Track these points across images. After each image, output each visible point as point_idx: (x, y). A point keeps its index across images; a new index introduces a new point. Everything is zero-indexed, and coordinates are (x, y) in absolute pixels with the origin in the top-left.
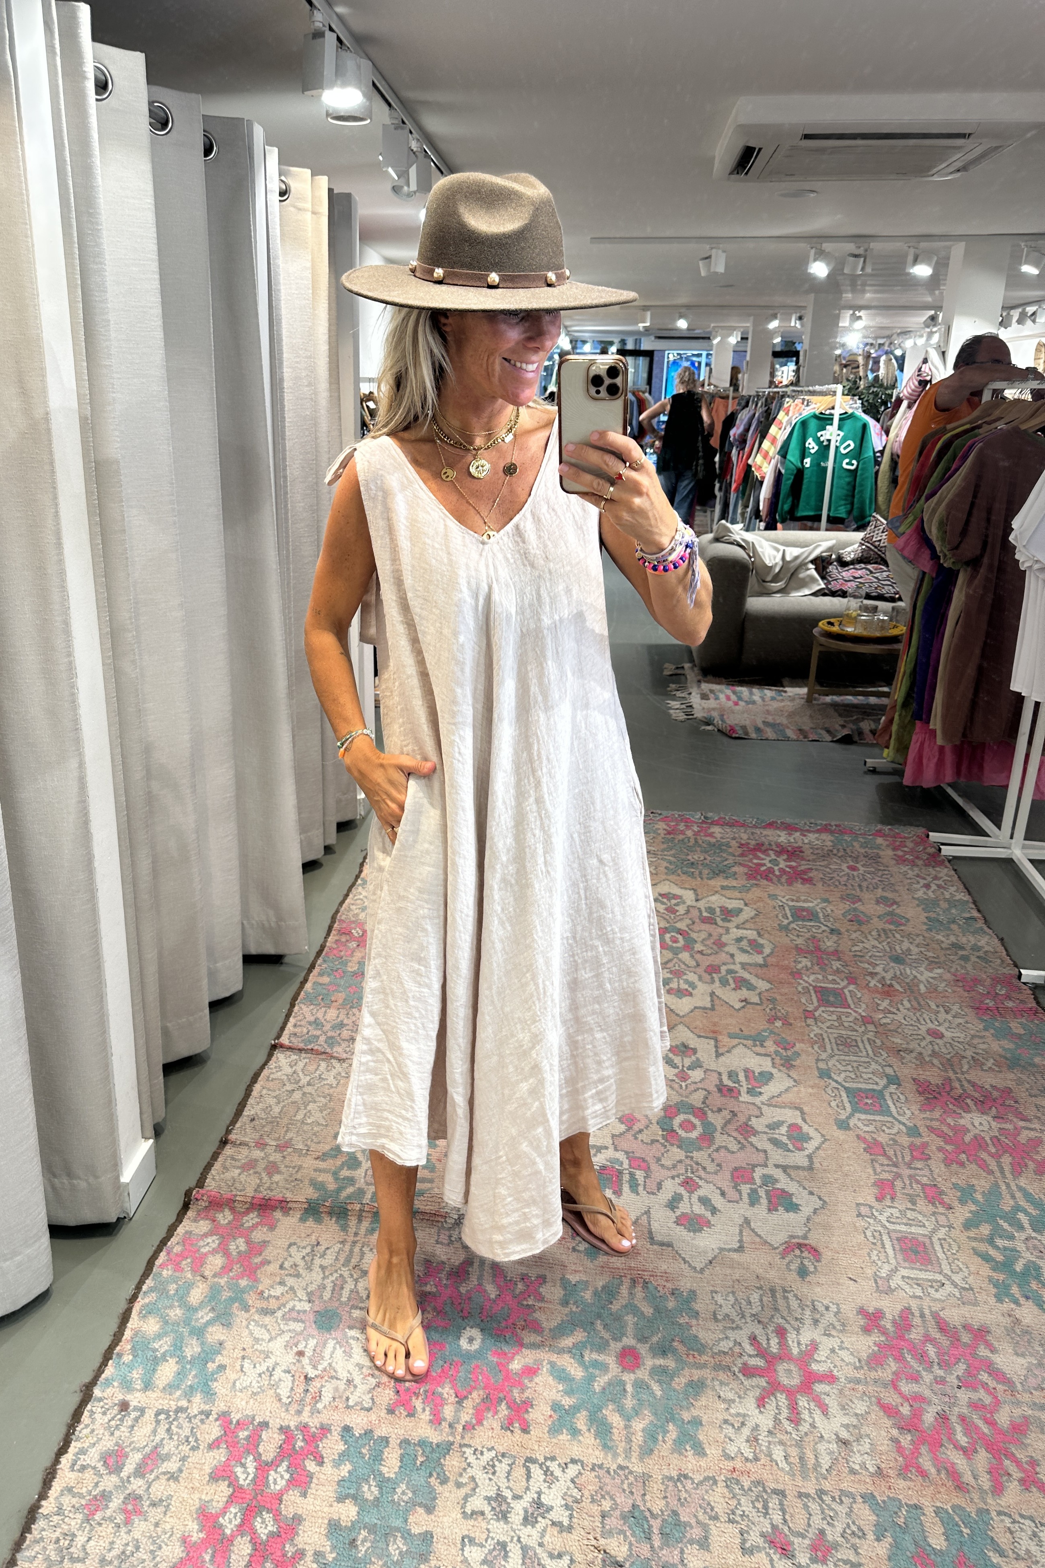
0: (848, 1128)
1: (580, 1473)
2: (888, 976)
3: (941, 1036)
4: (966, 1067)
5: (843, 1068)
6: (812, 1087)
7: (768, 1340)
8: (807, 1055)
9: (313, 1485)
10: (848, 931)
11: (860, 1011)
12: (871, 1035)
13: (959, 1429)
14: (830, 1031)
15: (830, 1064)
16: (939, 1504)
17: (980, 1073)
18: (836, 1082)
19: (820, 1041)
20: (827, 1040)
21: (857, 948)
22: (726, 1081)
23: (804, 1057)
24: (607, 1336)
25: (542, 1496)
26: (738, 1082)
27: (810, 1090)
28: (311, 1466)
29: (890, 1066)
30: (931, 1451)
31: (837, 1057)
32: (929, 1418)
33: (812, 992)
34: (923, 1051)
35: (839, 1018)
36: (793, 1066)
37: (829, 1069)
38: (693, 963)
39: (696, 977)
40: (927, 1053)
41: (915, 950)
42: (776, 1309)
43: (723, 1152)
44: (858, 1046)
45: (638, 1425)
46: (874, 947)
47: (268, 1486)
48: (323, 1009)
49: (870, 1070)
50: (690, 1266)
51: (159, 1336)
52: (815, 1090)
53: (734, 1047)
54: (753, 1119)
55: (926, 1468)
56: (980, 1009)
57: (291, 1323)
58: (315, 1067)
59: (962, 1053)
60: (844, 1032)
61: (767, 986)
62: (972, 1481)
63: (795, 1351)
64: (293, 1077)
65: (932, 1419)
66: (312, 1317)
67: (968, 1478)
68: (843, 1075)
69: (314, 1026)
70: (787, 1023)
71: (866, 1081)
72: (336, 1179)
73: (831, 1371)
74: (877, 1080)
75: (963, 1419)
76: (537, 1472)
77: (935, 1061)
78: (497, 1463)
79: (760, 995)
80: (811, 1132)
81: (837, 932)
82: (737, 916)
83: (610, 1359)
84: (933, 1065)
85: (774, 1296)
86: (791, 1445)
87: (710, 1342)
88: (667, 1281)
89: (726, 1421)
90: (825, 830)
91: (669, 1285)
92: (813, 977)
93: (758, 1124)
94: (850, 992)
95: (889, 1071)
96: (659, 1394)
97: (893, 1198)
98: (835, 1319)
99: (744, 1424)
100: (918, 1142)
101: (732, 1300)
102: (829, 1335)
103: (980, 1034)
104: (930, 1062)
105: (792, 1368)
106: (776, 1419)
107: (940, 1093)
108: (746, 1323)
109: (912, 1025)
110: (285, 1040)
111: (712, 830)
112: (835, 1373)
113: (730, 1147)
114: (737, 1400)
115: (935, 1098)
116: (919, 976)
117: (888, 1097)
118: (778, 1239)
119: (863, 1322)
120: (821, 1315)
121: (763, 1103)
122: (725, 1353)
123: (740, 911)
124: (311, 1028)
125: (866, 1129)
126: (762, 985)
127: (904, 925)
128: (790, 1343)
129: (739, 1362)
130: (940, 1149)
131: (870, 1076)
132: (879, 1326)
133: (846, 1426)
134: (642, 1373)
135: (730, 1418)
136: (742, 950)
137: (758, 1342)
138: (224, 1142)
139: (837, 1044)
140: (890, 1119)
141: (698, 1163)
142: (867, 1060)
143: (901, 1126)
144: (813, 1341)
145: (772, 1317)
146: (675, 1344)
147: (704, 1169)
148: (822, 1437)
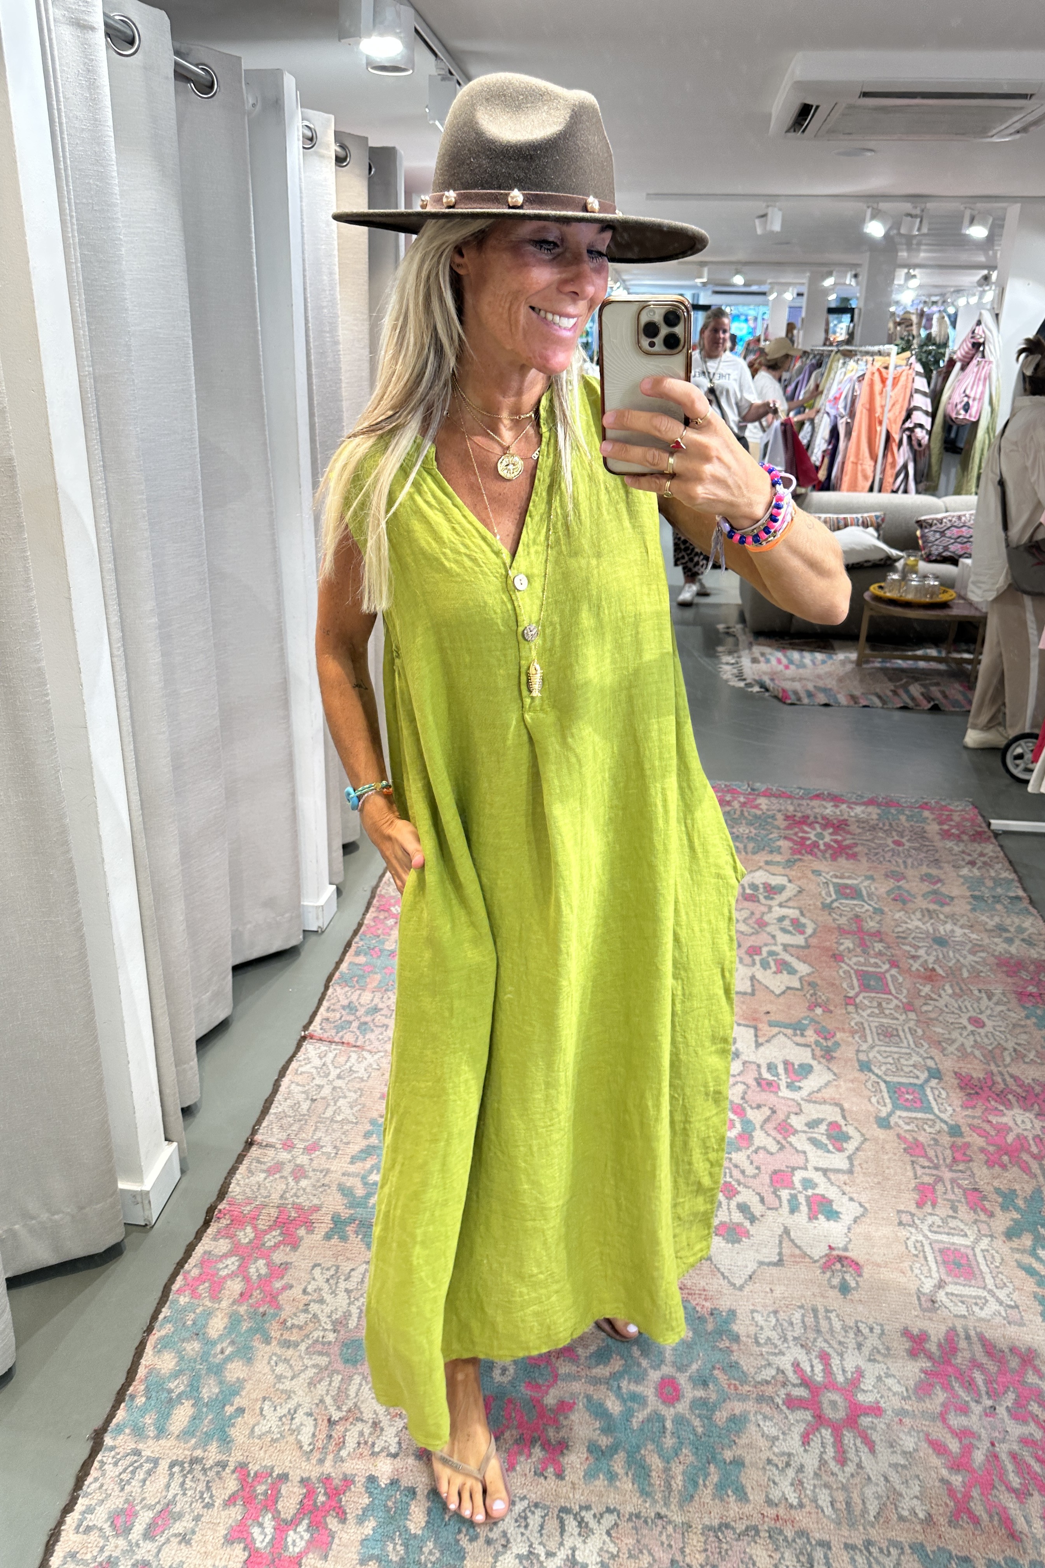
0: (888, 1126)
1: (616, 1525)
2: (932, 959)
3: (983, 1025)
4: (1008, 1060)
5: (883, 1060)
6: (852, 1081)
7: (812, 1366)
8: (847, 1046)
9: (334, 1546)
10: (890, 910)
11: (901, 997)
12: (912, 1024)
13: (1010, 1467)
14: (871, 1019)
15: (871, 1055)
16: (991, 1556)
17: (1024, 1066)
18: (877, 1075)
19: (860, 1031)
20: (867, 1028)
21: (899, 929)
22: (766, 1075)
23: (843, 1047)
24: (644, 1363)
25: (577, 1553)
26: (777, 1075)
27: (851, 1085)
28: (332, 1523)
29: (932, 1058)
30: (982, 1494)
31: (877, 1048)
32: (979, 1457)
33: (854, 976)
34: (965, 1041)
35: (880, 1004)
36: (832, 1058)
37: (869, 1062)
40: (969, 1043)
41: (958, 931)
42: (819, 1332)
43: (762, 1153)
44: (898, 1036)
45: (678, 1470)
46: (917, 928)
47: (286, 1548)
48: (358, 992)
49: (911, 1062)
50: (729, 1281)
51: (176, 1375)
52: (855, 1085)
53: (774, 1036)
54: (793, 1116)
55: (978, 1514)
56: (1022, 996)
57: (314, 1357)
58: (344, 1059)
59: (1002, 1042)
60: (885, 1021)
61: (808, 969)
62: (1026, 1529)
63: (840, 1379)
64: (322, 1070)
65: (983, 1457)
66: (336, 1349)
67: (1021, 1524)
68: (883, 1068)
69: (347, 1010)
70: (827, 1011)
71: (908, 1075)
72: (365, 1184)
73: (878, 1402)
74: (918, 1073)
75: (1014, 1456)
76: (571, 1524)
77: (977, 1053)
78: (529, 1514)
79: (801, 979)
80: (850, 1130)
81: (879, 911)
82: (780, 893)
83: (648, 1390)
84: (975, 1057)
85: (816, 1317)
86: (837, 1489)
87: (751, 1369)
88: (706, 1300)
89: (769, 1461)
90: (871, 802)
91: (708, 1304)
92: (854, 960)
93: (797, 1122)
94: (892, 976)
95: (930, 1063)
96: (700, 1430)
97: (934, 1204)
98: (879, 1342)
99: (788, 1465)
100: (960, 1141)
101: (774, 1321)
102: (874, 1361)
103: (1023, 1023)
104: (972, 1053)
105: (836, 1397)
106: (821, 1459)
107: (981, 1088)
108: (789, 1347)
109: (953, 1013)
110: (315, 1027)
111: (758, 801)
112: (882, 1405)
113: (768, 1147)
114: (781, 1437)
115: (977, 1093)
116: (961, 959)
117: (928, 1092)
118: (819, 1251)
119: (908, 1345)
120: (865, 1338)
121: (802, 1099)
122: (767, 1382)
123: (782, 888)
124: (344, 1013)
125: (908, 1128)
126: (803, 969)
127: (948, 904)
128: (835, 1369)
129: (782, 1392)
130: (982, 1150)
131: (911, 1068)
132: (924, 1350)
133: (895, 1466)
134: (682, 1407)
135: (774, 1458)
136: (784, 930)
137: (802, 1370)
138: (249, 1144)
139: (878, 1034)
140: (931, 1117)
141: (736, 1166)
142: (908, 1051)
143: (942, 1125)
144: (858, 1368)
145: (815, 1340)
146: (716, 1372)
147: (743, 1172)
148: (869, 1478)
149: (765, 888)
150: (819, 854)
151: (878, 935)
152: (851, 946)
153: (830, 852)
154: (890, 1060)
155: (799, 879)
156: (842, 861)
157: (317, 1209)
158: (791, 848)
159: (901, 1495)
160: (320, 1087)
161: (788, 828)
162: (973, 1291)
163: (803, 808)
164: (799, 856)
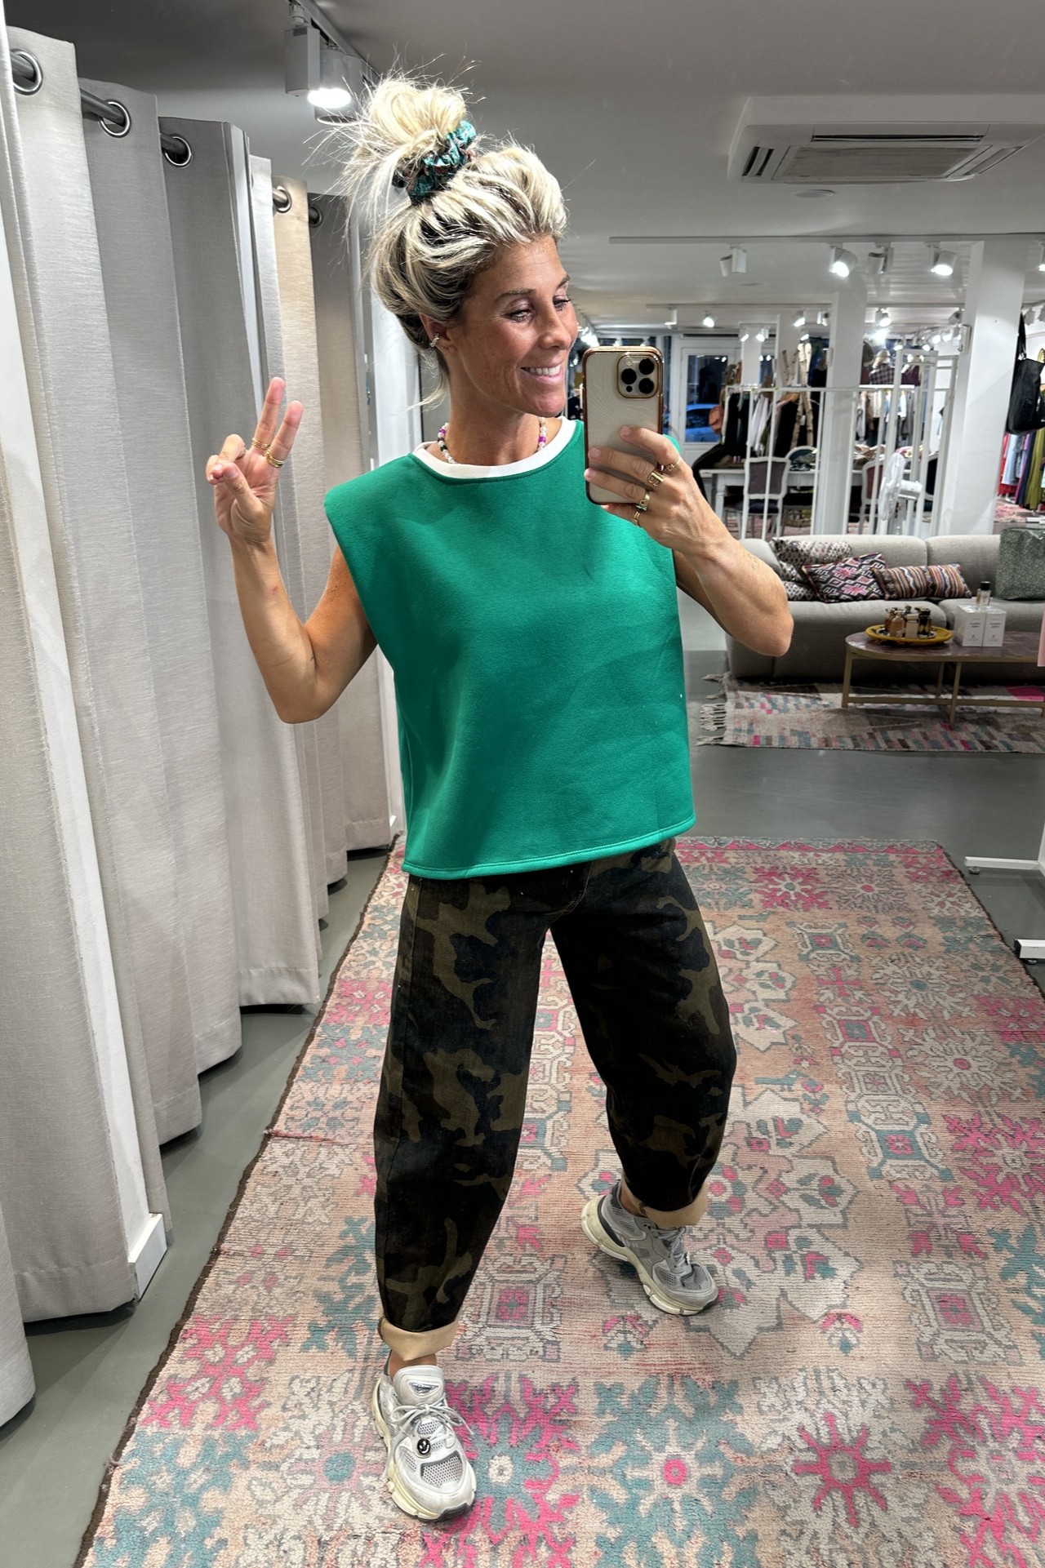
0: (880, 1177)
2: (911, 1003)
3: (968, 1067)
4: (995, 1099)
5: (871, 1109)
6: (843, 1133)
7: (818, 1429)
8: (836, 1098)
10: (867, 957)
11: (885, 1044)
12: (898, 1071)
13: (1019, 1507)
14: (857, 1068)
15: (859, 1105)
17: (1010, 1105)
18: (867, 1125)
19: (847, 1081)
20: (854, 1078)
21: (877, 976)
22: (756, 1134)
23: (832, 1099)
24: (648, 1447)
26: (767, 1133)
27: (841, 1136)
29: (919, 1103)
30: (995, 1537)
31: (866, 1097)
32: (988, 1500)
33: (836, 1026)
34: (951, 1084)
35: (865, 1054)
36: (821, 1110)
37: (857, 1112)
40: (955, 1085)
41: (936, 974)
42: (821, 1393)
43: (754, 1216)
44: (886, 1084)
45: (691, 1551)
46: (894, 973)
48: (324, 1086)
49: (900, 1109)
50: (729, 1351)
51: (147, 1512)
52: (846, 1138)
53: (761, 1093)
54: (784, 1174)
55: (993, 1558)
56: (1004, 1034)
57: (299, 1476)
58: (314, 1155)
59: (989, 1082)
60: (871, 1069)
61: (790, 1023)
63: (846, 1439)
64: (292, 1169)
65: (995, 1501)
66: (321, 1466)
67: (1034, 1563)
68: (873, 1116)
69: (313, 1106)
70: (814, 1063)
71: (898, 1121)
72: (343, 1288)
73: (885, 1458)
74: (907, 1119)
75: (1022, 1496)
77: (964, 1095)
79: (784, 1033)
80: (844, 1184)
81: (856, 959)
82: (756, 947)
83: (654, 1473)
84: (962, 1099)
85: (818, 1379)
86: (854, 1550)
87: (758, 1440)
88: (707, 1373)
89: (784, 1532)
90: (839, 848)
91: (709, 1378)
92: (836, 1010)
93: (789, 1180)
94: (874, 1023)
95: (918, 1108)
96: (709, 1509)
97: (929, 1252)
98: (883, 1397)
99: (802, 1533)
100: (951, 1185)
101: (776, 1387)
102: (878, 1417)
103: (1007, 1061)
104: (959, 1096)
105: (846, 1459)
106: (834, 1521)
107: (970, 1130)
108: (793, 1412)
109: (938, 1056)
110: (280, 1126)
111: (726, 855)
112: (891, 1460)
113: (761, 1209)
114: (793, 1505)
115: (966, 1135)
116: (941, 1002)
117: (919, 1139)
118: (816, 1311)
119: (911, 1396)
120: (870, 1395)
121: (794, 1156)
122: (774, 1451)
124: (310, 1109)
125: (899, 1175)
126: (787, 1023)
127: (923, 947)
128: (841, 1430)
129: (790, 1460)
130: (974, 1193)
131: (900, 1115)
132: (929, 1399)
133: (907, 1520)
134: (690, 1487)
135: (787, 1528)
136: (763, 985)
137: (808, 1434)
138: (216, 1254)
139: (866, 1083)
140: (922, 1163)
141: (730, 1231)
142: (896, 1098)
143: (934, 1171)
144: (863, 1425)
145: (818, 1403)
146: (721, 1448)
147: (737, 1236)
148: (884, 1536)
149: (740, 943)
150: (790, 905)
151: (858, 984)
152: (832, 997)
153: (801, 902)
154: (879, 1109)
155: (774, 931)
156: (815, 910)
157: (292, 1318)
158: (762, 901)
159: (917, 1550)
160: (289, 1187)
161: (756, 881)
162: (976, 1336)
163: (770, 859)
164: (772, 910)
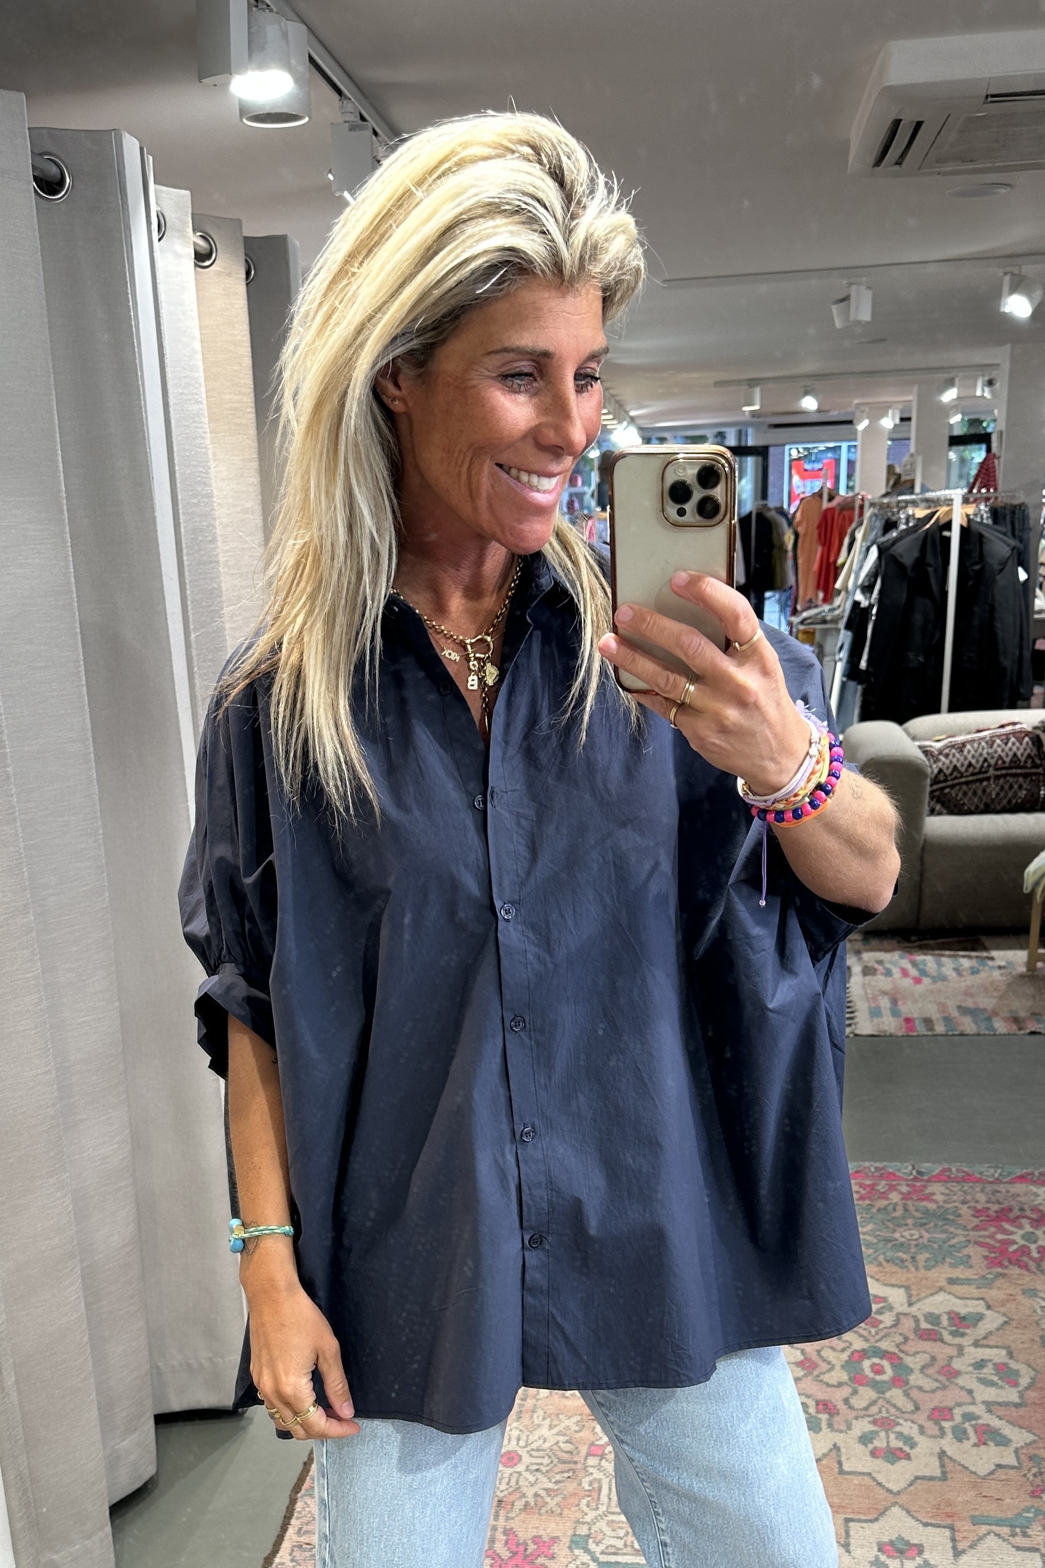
38: (910, 1407)
39: (915, 1428)
53: (981, 1539)
61: (1026, 1437)
79: (1017, 1451)
82: (975, 1325)
111: (932, 1190)
123: (980, 1317)
126: (1019, 1437)
136: (983, 1381)
149: (950, 1319)
150: (1032, 1265)
155: (1003, 1303)
158: (986, 1258)
161: (976, 1228)
163: (1001, 1196)
164: (999, 1270)
